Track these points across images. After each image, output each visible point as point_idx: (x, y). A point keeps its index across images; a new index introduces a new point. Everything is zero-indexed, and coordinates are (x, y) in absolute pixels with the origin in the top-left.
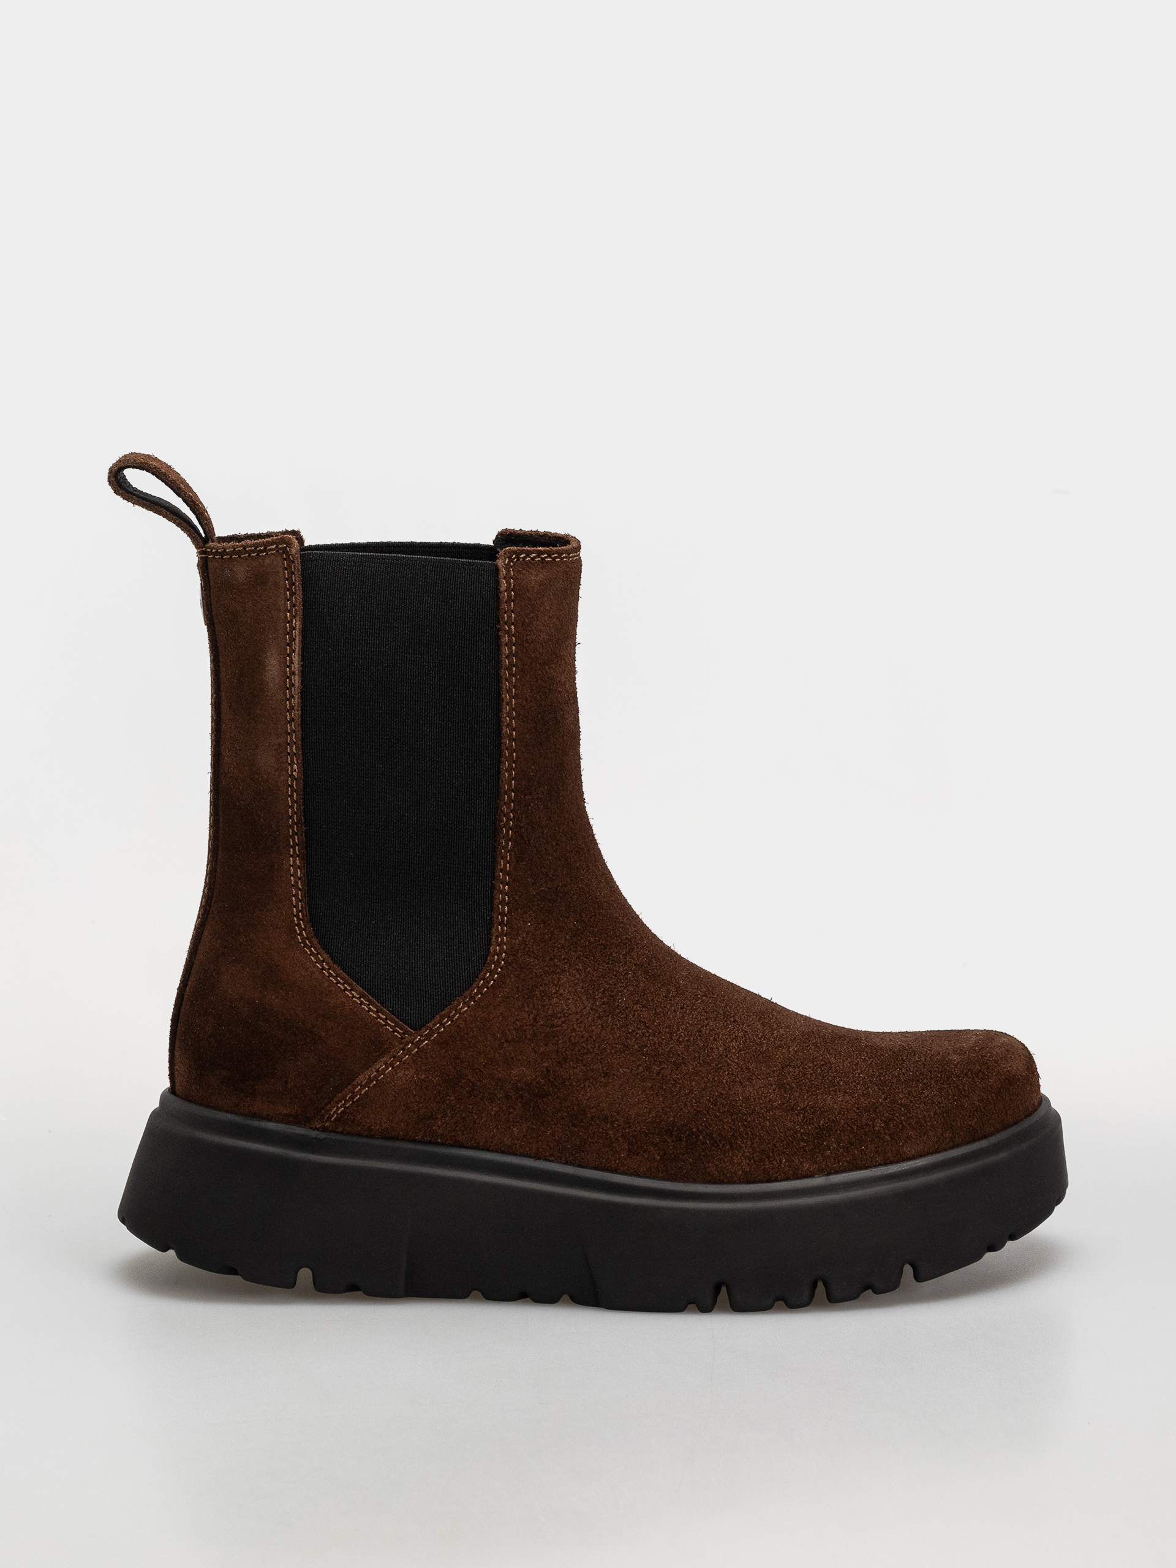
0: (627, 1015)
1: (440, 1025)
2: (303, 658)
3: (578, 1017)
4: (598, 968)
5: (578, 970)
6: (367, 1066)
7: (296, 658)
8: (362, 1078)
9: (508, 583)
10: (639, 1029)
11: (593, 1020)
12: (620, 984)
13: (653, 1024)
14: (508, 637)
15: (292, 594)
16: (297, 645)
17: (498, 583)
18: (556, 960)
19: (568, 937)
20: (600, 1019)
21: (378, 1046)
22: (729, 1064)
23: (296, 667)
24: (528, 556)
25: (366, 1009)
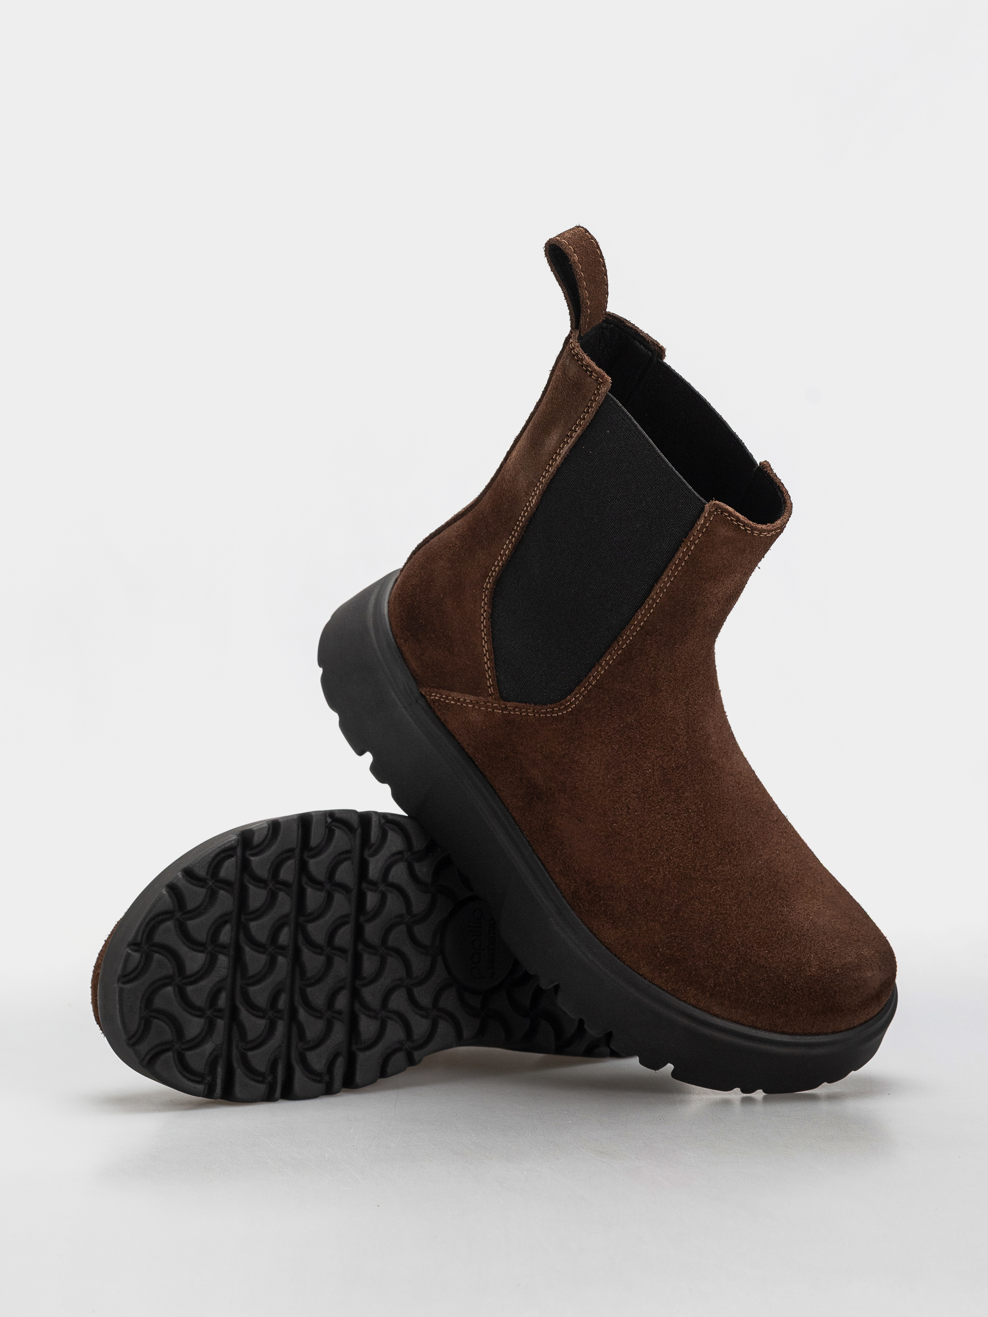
0: (621, 796)
1: (513, 708)
2: (571, 450)
3: (591, 774)
4: (628, 755)
5: (613, 748)
6: (463, 691)
7: (566, 447)
8: (455, 695)
9: (705, 523)
10: (622, 809)
11: (598, 784)
12: (635, 774)
13: (634, 813)
14: (687, 549)
15: (588, 412)
16: (571, 442)
17: (698, 517)
18: (603, 733)
19: (622, 725)
20: (603, 786)
21: (475, 688)
22: (659, 871)
23: (563, 452)
24: (729, 516)
25: (485, 661)
